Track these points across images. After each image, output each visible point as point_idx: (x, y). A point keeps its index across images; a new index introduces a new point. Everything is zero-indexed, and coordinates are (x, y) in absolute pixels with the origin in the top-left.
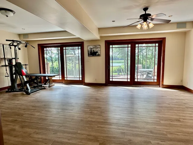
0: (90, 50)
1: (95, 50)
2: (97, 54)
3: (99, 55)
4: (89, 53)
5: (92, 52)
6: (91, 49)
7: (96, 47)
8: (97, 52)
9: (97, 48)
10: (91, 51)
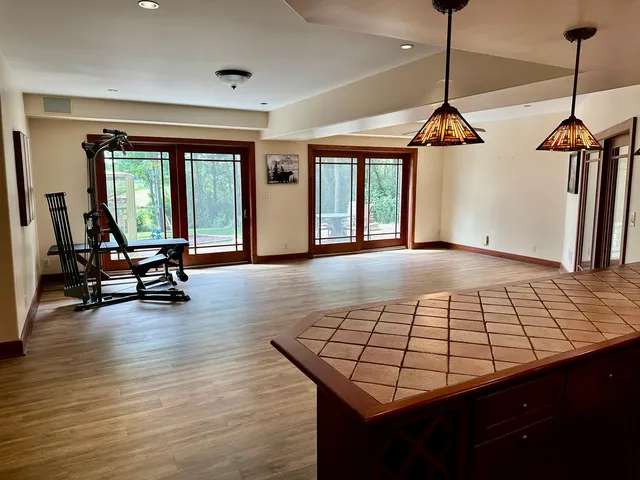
0: (273, 166)
1: (287, 168)
2: (291, 177)
3: (295, 181)
4: (271, 175)
5: (279, 171)
6: (276, 163)
7: (288, 159)
8: (291, 173)
9: (292, 162)
10: (276, 169)
